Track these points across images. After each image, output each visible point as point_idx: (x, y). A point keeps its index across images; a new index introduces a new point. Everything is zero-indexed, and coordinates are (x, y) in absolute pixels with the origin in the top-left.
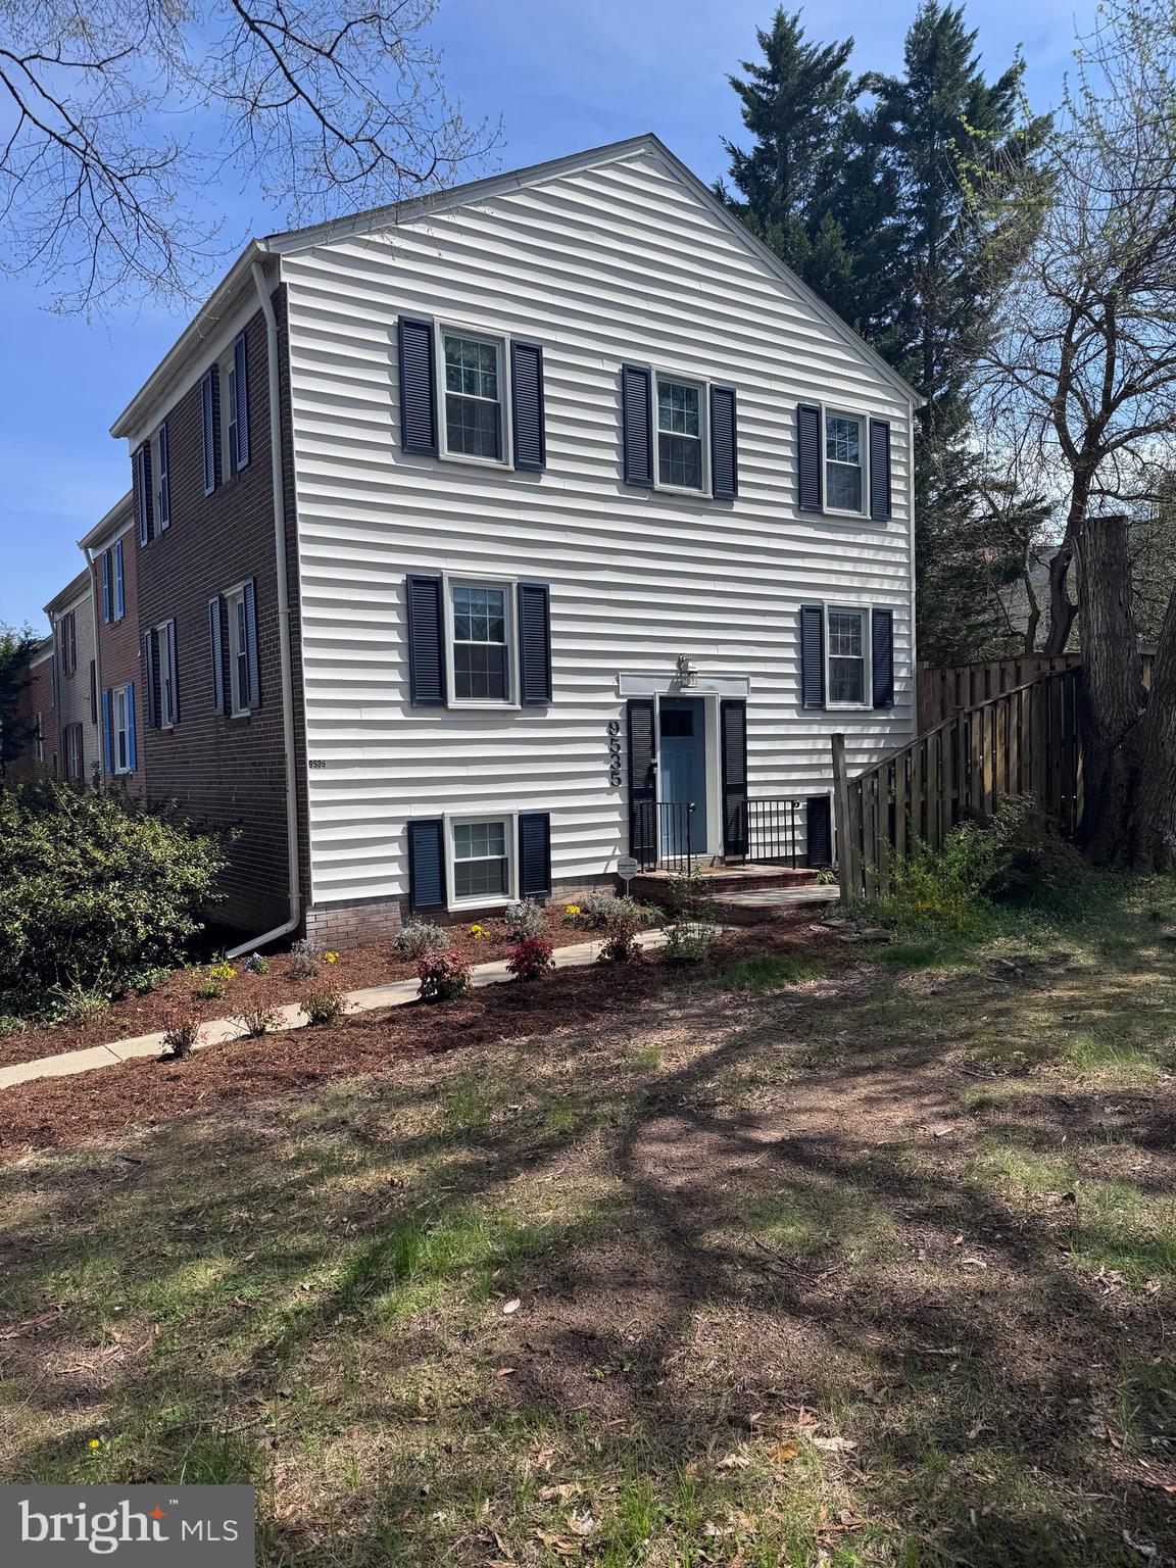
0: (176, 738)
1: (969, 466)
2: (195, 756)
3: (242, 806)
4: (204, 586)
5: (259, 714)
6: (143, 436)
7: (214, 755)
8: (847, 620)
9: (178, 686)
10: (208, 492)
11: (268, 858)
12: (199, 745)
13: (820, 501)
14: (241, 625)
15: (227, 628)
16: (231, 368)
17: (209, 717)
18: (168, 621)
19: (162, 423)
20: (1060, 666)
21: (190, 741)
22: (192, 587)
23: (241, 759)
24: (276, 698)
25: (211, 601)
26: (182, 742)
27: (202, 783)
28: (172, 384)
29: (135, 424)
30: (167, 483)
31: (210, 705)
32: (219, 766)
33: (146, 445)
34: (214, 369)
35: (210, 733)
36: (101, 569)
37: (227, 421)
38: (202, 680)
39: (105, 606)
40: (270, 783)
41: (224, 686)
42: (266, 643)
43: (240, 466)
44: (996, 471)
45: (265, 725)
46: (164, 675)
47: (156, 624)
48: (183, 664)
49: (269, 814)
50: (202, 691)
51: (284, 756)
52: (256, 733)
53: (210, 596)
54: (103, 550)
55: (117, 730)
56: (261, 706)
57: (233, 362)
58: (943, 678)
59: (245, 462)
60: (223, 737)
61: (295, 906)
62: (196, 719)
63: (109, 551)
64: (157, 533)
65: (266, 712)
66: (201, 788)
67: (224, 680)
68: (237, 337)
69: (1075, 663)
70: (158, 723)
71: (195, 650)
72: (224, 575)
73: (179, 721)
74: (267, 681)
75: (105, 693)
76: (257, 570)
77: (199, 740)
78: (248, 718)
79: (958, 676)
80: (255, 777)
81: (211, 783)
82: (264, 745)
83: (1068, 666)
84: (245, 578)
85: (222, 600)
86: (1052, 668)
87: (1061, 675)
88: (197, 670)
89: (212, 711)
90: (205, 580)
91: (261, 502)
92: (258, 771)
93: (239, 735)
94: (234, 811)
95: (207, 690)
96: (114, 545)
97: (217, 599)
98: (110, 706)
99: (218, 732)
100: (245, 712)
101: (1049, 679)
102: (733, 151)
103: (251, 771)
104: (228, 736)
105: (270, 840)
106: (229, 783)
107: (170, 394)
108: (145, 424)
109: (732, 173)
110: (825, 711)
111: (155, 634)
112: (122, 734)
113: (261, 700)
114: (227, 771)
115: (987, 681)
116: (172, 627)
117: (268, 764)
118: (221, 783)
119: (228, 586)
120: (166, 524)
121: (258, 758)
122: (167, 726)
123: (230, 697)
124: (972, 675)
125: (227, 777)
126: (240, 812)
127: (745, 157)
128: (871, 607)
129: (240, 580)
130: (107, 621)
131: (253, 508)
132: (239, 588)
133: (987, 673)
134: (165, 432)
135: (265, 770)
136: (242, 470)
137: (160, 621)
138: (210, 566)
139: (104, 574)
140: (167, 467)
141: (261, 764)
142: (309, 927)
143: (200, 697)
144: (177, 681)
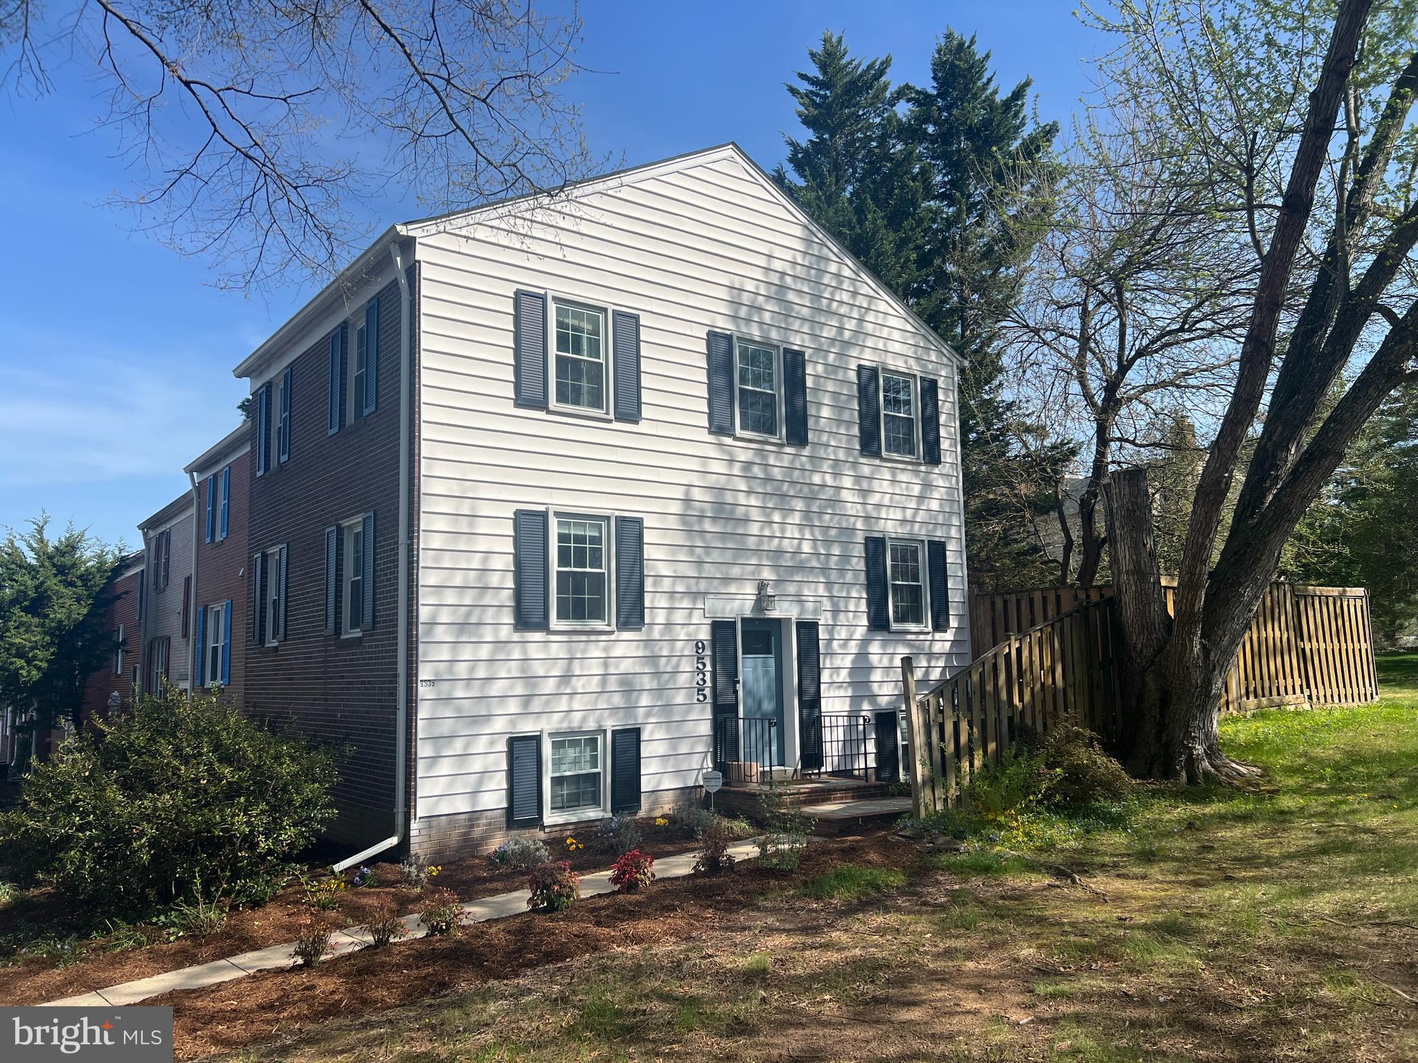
0: (281, 655)
1: (1004, 413)
2: (300, 674)
3: (348, 722)
4: (321, 516)
5: (371, 635)
6: (266, 378)
7: (321, 673)
8: (906, 552)
9: (286, 607)
10: (331, 432)
11: (373, 773)
12: (306, 663)
13: (880, 448)
14: (356, 552)
15: (342, 555)
16: (362, 324)
17: (318, 636)
18: (281, 546)
19: (286, 368)
20: (1095, 597)
21: (296, 659)
22: (308, 516)
23: (349, 677)
24: (391, 621)
25: (328, 530)
26: (287, 660)
27: (307, 699)
28: (300, 335)
29: (260, 366)
30: (288, 422)
31: (319, 626)
32: (326, 684)
33: (269, 386)
34: (344, 326)
35: (318, 652)
36: (204, 494)
37: (353, 371)
38: (312, 602)
39: (206, 525)
40: (379, 701)
41: (336, 609)
42: (382, 570)
43: (366, 412)
44: (1028, 415)
45: (377, 646)
46: (272, 595)
47: (266, 547)
48: (293, 587)
49: (376, 730)
50: (312, 612)
51: (396, 676)
52: (367, 653)
53: (326, 525)
54: (209, 474)
55: (210, 644)
56: (374, 628)
57: (364, 319)
58: (993, 604)
59: (372, 408)
60: (331, 656)
61: (400, 819)
62: (304, 638)
63: (215, 475)
64: (274, 464)
65: (379, 634)
66: (305, 704)
67: (336, 602)
68: (369, 301)
69: (1108, 594)
70: (262, 641)
71: (307, 573)
72: (343, 507)
73: (285, 640)
74: (382, 605)
75: (201, 609)
76: (379, 504)
77: (306, 658)
78: (360, 638)
79: (1005, 603)
80: (362, 694)
81: (315, 699)
82: (374, 664)
83: (1102, 596)
84: (365, 511)
85: (340, 529)
86: (1088, 597)
87: (1097, 605)
88: (308, 593)
89: (321, 631)
90: (323, 510)
91: (385, 445)
92: (366, 689)
93: (348, 654)
94: (339, 727)
95: (317, 611)
96: (222, 470)
97: (334, 528)
98: (205, 621)
99: (326, 651)
100: (357, 633)
101: (1087, 608)
102: (792, 144)
103: (359, 689)
104: (336, 655)
105: (376, 755)
106: (335, 700)
107: (297, 343)
108: (268, 367)
109: (791, 160)
110: (889, 632)
111: (265, 557)
112: (215, 649)
113: (374, 623)
114: (333, 689)
115: (1032, 611)
116: (284, 553)
117: (375, 682)
118: (326, 700)
119: (347, 517)
120: (284, 458)
121: (367, 677)
122: (272, 643)
123: (341, 618)
124: (1018, 601)
125: (334, 694)
126: (345, 728)
127: (802, 148)
128: (926, 539)
129: (358, 513)
130: (208, 540)
131: (378, 448)
132: (359, 518)
133: (1031, 600)
134: (291, 374)
135: (374, 688)
136: (367, 416)
137: (272, 545)
138: (328, 498)
139: (207, 497)
140: (288, 404)
141: (370, 682)
142: (412, 840)
143: (309, 617)
144: (286, 602)
